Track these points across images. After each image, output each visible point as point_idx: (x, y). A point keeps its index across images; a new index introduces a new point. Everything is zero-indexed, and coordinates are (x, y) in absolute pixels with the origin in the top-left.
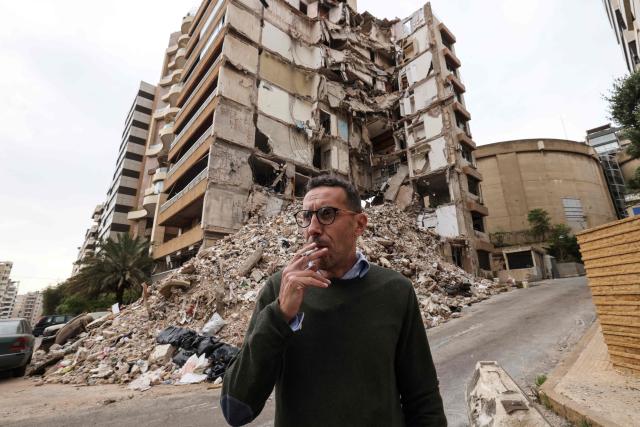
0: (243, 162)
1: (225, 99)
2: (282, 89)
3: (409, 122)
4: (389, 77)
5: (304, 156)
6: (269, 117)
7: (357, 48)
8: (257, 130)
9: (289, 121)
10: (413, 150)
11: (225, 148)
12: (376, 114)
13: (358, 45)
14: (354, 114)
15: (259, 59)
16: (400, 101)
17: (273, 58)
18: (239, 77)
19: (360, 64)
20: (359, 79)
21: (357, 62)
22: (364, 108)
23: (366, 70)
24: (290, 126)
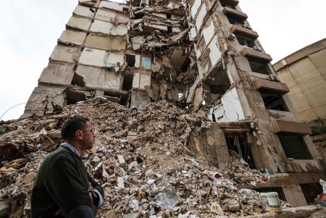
0: (57, 95)
1: (54, 61)
2: (100, 49)
3: (196, 42)
4: (181, 23)
5: (115, 84)
6: (87, 66)
7: (153, 14)
8: (75, 74)
9: (103, 65)
10: (200, 59)
11: (44, 88)
12: (171, 46)
13: (155, 12)
14: (151, 49)
15: (86, 37)
16: (189, 32)
17: (97, 35)
18: (68, 48)
19: (155, 21)
20: (155, 29)
21: (151, 20)
22: (159, 45)
23: (160, 23)
24: (103, 68)
